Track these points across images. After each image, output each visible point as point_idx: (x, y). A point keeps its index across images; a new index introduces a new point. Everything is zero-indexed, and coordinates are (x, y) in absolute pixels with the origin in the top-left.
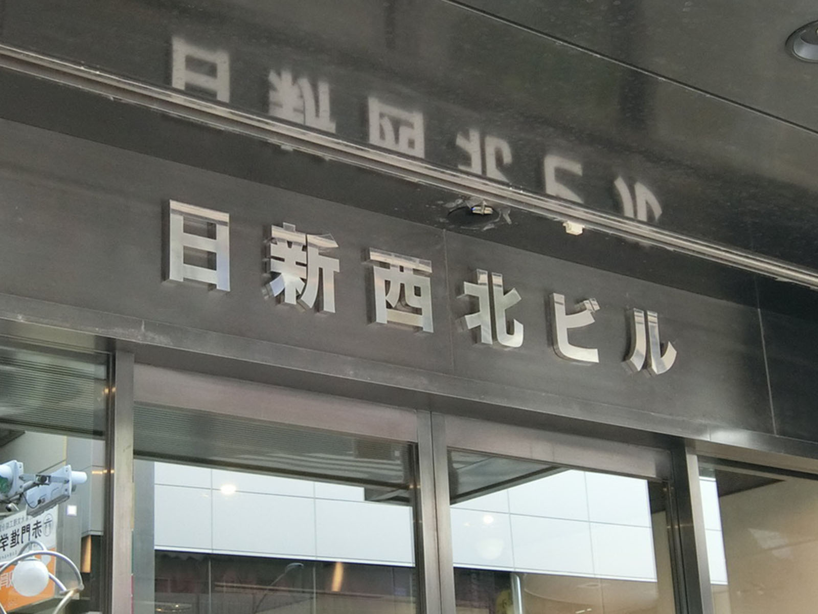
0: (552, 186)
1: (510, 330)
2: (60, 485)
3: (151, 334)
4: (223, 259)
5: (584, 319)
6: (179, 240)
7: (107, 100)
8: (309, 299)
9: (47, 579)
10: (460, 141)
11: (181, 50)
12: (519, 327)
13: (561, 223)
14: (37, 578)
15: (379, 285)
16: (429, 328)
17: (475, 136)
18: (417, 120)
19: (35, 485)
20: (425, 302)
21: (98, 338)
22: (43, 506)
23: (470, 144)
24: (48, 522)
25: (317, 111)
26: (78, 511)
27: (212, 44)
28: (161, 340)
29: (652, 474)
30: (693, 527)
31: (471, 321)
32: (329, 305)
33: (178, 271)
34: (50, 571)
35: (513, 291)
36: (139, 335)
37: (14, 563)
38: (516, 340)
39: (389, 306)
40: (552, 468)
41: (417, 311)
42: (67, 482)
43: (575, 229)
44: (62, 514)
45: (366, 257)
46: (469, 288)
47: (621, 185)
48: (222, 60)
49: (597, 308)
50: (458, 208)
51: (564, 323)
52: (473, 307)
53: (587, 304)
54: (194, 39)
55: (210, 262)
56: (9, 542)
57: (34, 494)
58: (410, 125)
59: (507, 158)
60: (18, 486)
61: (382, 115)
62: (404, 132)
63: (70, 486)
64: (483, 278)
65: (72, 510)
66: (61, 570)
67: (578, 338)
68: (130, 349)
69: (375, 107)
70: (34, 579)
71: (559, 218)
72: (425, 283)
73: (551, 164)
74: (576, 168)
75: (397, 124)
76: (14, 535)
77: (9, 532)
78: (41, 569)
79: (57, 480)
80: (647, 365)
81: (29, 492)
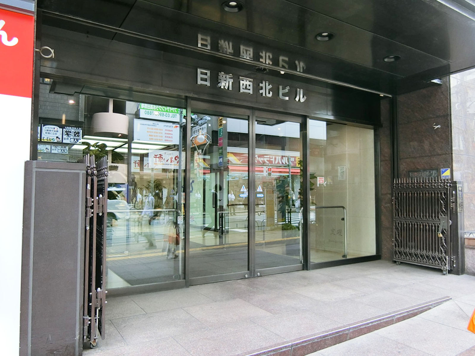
0: (281, 63)
1: (269, 93)
2: (205, 120)
3: (193, 95)
4: (208, 80)
5: (286, 90)
6: (200, 76)
7: (182, 48)
8: (226, 88)
9: (204, 139)
10: (261, 54)
11: (200, 36)
12: (271, 93)
13: (279, 72)
14: (203, 139)
15: (241, 85)
16: (251, 93)
17: (264, 52)
18: (251, 50)
19: (200, 120)
20: (251, 88)
21: (185, 96)
22: (202, 124)
23: (263, 55)
24: (205, 128)
25: (229, 47)
26: (211, 125)
27: (207, 36)
28: (196, 96)
29: (301, 122)
30: (306, 133)
31: (261, 91)
32: (230, 89)
33: (200, 82)
34: (205, 137)
35: (271, 85)
36: (191, 95)
37: (197, 136)
38: (270, 95)
39: (243, 89)
40: (283, 122)
41: (249, 90)
42: (206, 120)
43: (282, 73)
44: (208, 125)
45: (239, 78)
46: (261, 85)
47: (297, 62)
48: (209, 39)
49: (289, 88)
50: (258, 68)
51: (281, 92)
52: (262, 88)
53: (287, 87)
54: (202, 34)
55: (206, 80)
56: (197, 131)
57: (200, 122)
58: (250, 51)
59: (271, 57)
60: (196, 120)
61: (243, 49)
62: (248, 52)
63: (207, 120)
64: (264, 82)
65: (210, 125)
66: (208, 138)
67: (284, 95)
68: (190, 97)
69: (242, 47)
70: (201, 139)
71: (279, 70)
72: (251, 84)
73: (281, 58)
74: (287, 59)
75: (246, 51)
76: (198, 130)
77: (197, 129)
78: (203, 137)
79: (204, 119)
80: (299, 100)
81: (199, 121)
